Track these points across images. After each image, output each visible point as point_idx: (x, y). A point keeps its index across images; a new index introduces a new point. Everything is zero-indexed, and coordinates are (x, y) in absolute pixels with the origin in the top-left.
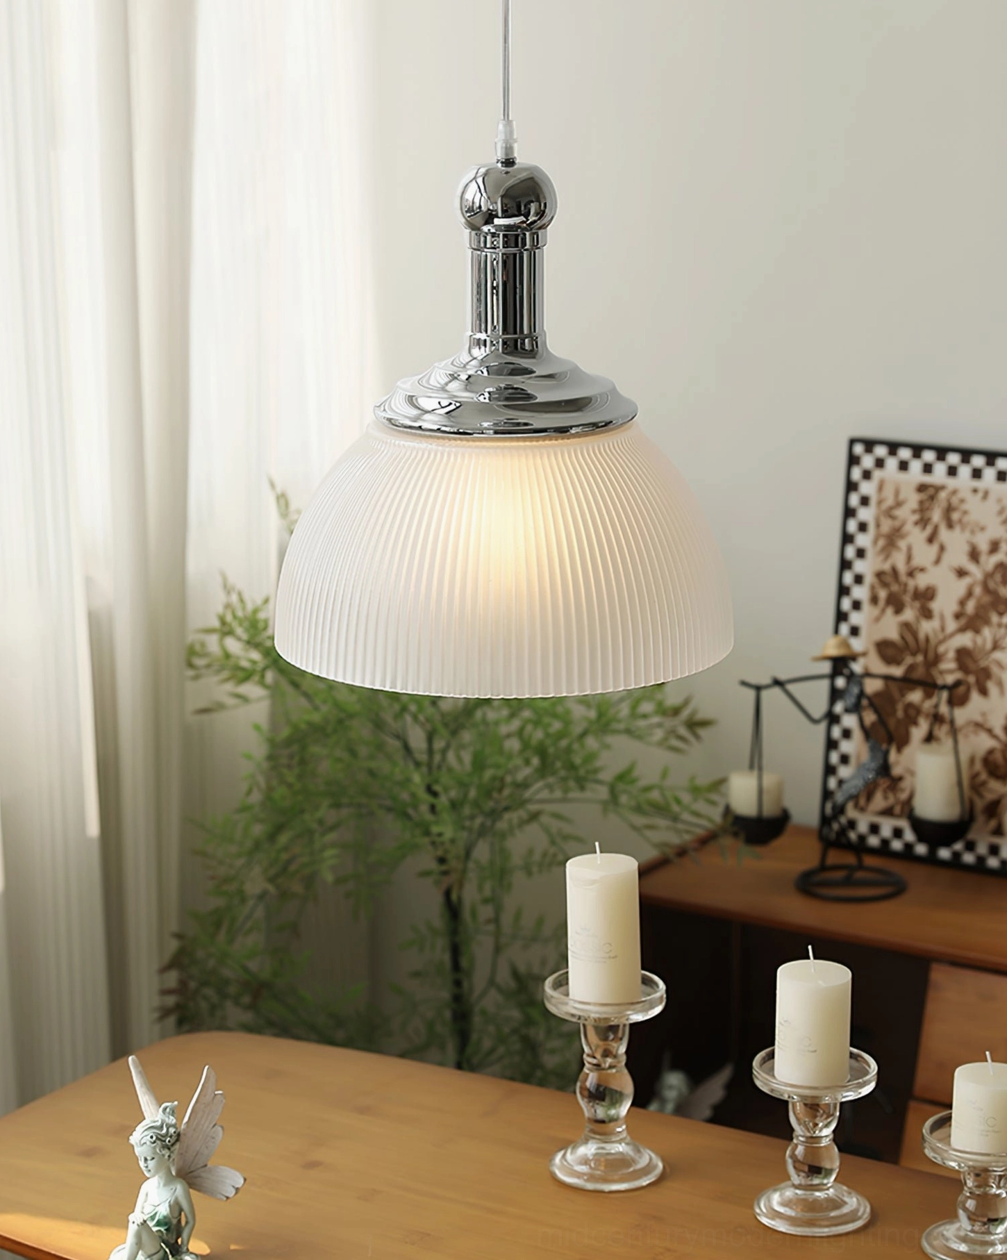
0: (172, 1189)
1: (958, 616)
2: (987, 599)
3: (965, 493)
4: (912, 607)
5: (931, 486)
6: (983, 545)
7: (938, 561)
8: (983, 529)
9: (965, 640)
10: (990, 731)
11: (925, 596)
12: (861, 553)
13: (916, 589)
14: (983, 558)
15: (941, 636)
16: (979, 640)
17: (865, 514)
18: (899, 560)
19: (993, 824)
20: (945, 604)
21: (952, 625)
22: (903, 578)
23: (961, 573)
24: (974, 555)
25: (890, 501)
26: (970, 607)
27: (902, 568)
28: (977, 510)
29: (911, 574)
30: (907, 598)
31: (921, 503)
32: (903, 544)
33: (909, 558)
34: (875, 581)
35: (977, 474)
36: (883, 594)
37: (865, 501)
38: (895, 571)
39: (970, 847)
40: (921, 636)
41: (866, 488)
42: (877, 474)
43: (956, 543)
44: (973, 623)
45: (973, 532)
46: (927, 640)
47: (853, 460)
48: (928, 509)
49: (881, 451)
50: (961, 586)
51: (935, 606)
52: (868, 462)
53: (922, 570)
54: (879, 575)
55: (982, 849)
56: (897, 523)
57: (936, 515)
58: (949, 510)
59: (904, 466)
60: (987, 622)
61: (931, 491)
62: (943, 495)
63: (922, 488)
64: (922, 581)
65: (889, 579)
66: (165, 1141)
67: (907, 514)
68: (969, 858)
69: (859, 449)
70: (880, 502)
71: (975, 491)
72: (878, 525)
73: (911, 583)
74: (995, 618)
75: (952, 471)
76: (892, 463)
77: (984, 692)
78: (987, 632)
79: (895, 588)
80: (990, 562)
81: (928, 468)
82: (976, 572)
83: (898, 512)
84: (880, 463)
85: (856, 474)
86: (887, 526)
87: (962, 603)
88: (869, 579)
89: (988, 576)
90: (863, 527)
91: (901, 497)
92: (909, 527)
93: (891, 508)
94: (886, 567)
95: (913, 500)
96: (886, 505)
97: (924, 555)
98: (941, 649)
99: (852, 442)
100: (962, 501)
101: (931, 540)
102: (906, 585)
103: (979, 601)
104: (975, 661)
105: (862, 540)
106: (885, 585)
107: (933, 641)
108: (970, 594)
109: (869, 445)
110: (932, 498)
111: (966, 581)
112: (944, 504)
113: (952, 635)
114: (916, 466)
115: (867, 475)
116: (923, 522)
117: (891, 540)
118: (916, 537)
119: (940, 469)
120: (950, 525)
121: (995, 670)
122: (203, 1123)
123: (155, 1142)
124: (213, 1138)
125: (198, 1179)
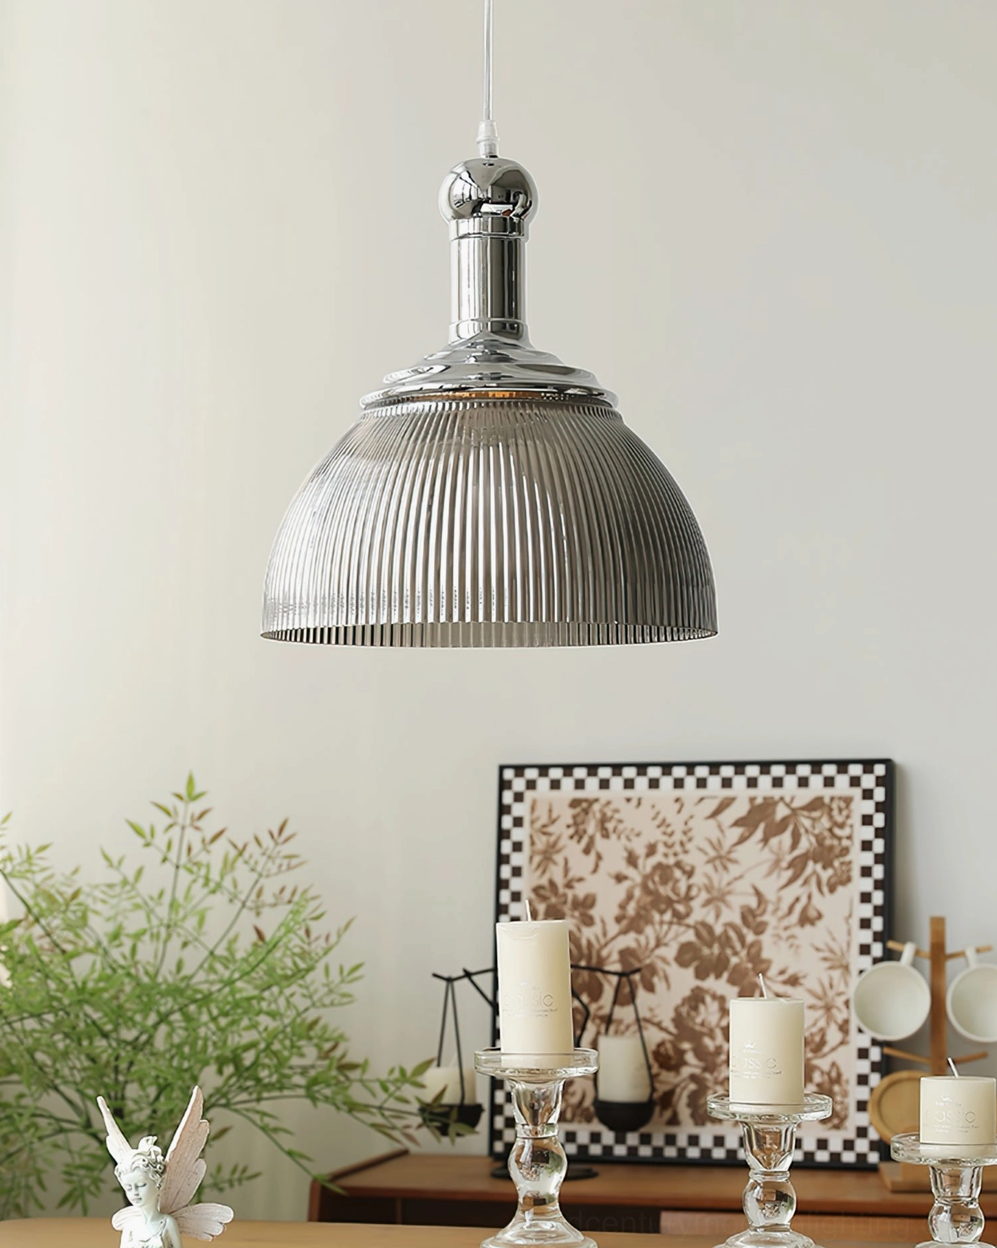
0: (162, 1222)
1: (618, 920)
2: (648, 899)
3: (619, 803)
4: (573, 916)
5: (586, 800)
6: (640, 849)
7: (595, 870)
8: (638, 835)
9: (629, 940)
10: (659, 1025)
11: (585, 906)
12: (517, 872)
13: (575, 898)
14: (640, 862)
15: (603, 941)
16: (642, 939)
17: (518, 834)
18: (556, 873)
19: (668, 1114)
20: (605, 910)
21: (613, 929)
22: (561, 890)
23: (620, 878)
24: (632, 860)
25: (544, 820)
26: (631, 909)
27: (560, 881)
28: (631, 817)
29: (569, 885)
30: (567, 909)
31: (574, 817)
32: (559, 858)
33: (566, 870)
34: (533, 896)
35: (629, 784)
36: (542, 908)
37: (518, 822)
38: (552, 883)
39: (646, 1139)
40: (584, 942)
41: (518, 810)
42: (529, 795)
43: (612, 852)
44: (635, 924)
45: (628, 839)
46: (590, 944)
47: (504, 785)
48: (583, 822)
49: (531, 774)
50: (621, 891)
51: (595, 912)
52: (519, 785)
53: (580, 880)
54: (537, 890)
55: (658, 1141)
56: (552, 839)
57: (591, 827)
58: (603, 820)
59: (555, 785)
60: (649, 921)
61: (584, 805)
62: (596, 807)
63: (575, 803)
64: (580, 891)
65: (547, 893)
66: (155, 1167)
67: (561, 829)
68: (645, 1151)
69: (509, 774)
70: (532, 822)
71: (628, 800)
72: (533, 843)
73: (570, 893)
74: (656, 917)
75: (604, 784)
76: (543, 784)
77: (650, 988)
78: (649, 931)
79: (553, 900)
80: (647, 865)
81: (580, 784)
82: (635, 876)
83: (550, 829)
84: (531, 785)
85: (508, 797)
86: (541, 842)
87: (623, 906)
88: (527, 895)
89: (647, 878)
90: (517, 847)
91: (554, 815)
92: (564, 841)
93: (544, 826)
94: (544, 881)
95: (567, 815)
96: (538, 825)
97: (581, 865)
98: (604, 953)
99: (502, 768)
100: (616, 811)
101: (587, 851)
102: (565, 895)
103: (638, 902)
104: (639, 961)
105: (517, 859)
106: (544, 898)
107: (596, 946)
108: (630, 897)
109: (519, 770)
110: (586, 811)
111: (626, 884)
112: (598, 816)
113: (614, 938)
114: (567, 783)
115: (519, 797)
116: (578, 835)
117: (548, 855)
118: (572, 850)
119: (592, 784)
120: (606, 835)
121: (660, 965)
122: (186, 1155)
123: (148, 1166)
124: (196, 1174)
125: (182, 1219)
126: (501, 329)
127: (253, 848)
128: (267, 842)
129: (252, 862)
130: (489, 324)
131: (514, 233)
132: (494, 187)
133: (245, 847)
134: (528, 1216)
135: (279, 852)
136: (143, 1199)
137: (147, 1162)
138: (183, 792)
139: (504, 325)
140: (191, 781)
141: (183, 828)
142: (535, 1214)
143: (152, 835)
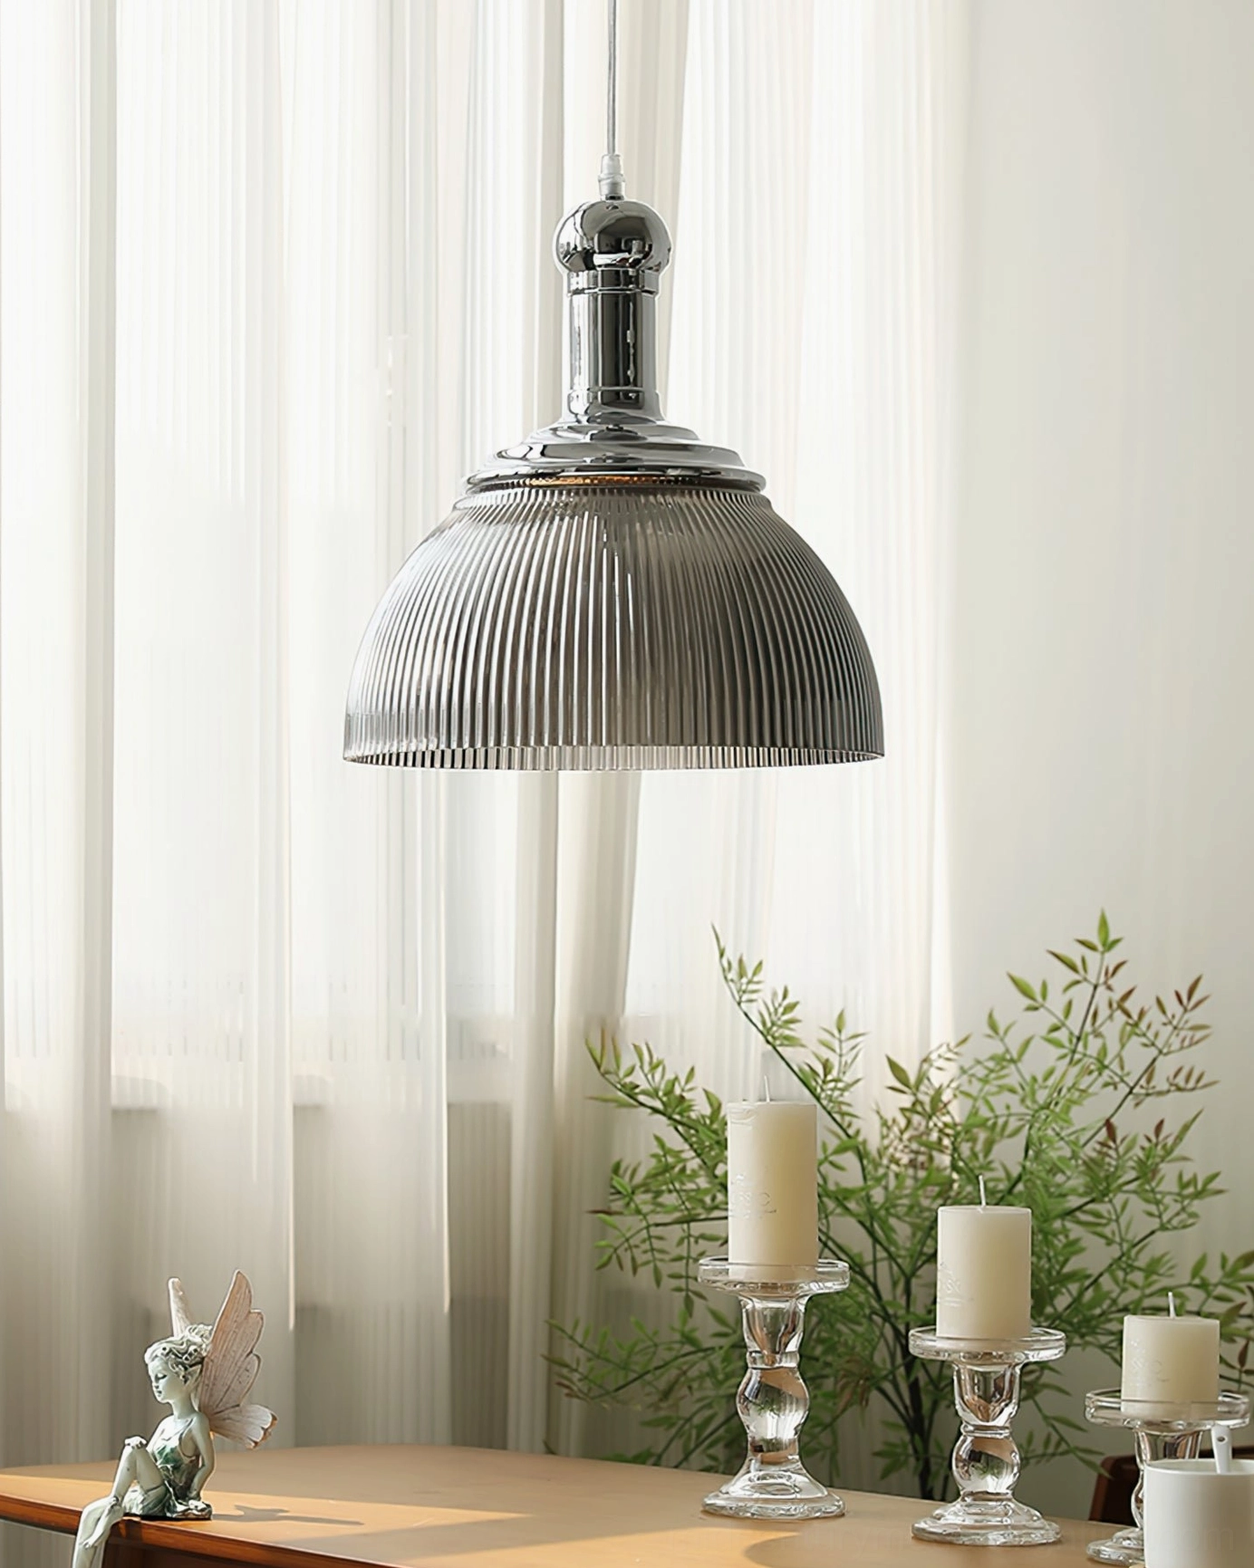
0: (187, 1421)
66: (181, 1358)
122: (234, 1348)
123: (168, 1354)
124: (248, 1371)
125: (228, 1421)
126: (613, 399)
127: (1154, 1015)
128: (1172, 1006)
129: (1150, 1034)
130: (599, 393)
131: (631, 286)
132: (602, 236)
133: (1142, 1014)
134: (754, 1465)
135: (1186, 1022)
136: (163, 1393)
137: (167, 1351)
138: (1095, 939)
139: (617, 393)
140: (1104, 924)
141: (1095, 987)
142: (762, 1462)
143: (1044, 996)
